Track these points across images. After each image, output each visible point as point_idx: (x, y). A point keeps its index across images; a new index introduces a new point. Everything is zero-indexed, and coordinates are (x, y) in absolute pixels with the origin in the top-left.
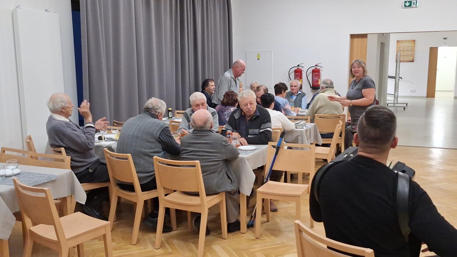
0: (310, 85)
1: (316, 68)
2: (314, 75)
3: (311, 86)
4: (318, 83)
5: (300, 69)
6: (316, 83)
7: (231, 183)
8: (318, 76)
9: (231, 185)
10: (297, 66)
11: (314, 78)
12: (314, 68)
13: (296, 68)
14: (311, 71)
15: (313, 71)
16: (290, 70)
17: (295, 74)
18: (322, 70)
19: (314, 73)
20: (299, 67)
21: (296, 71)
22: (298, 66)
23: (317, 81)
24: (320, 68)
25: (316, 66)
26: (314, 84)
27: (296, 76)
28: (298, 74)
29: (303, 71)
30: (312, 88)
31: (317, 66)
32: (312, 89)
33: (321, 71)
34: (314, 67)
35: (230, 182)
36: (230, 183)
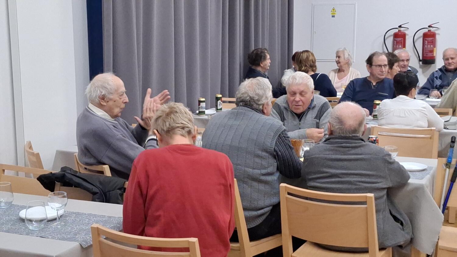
0: (419, 57)
1: (429, 31)
2: (426, 42)
3: (421, 59)
4: (433, 55)
5: (403, 33)
6: (430, 55)
7: (403, 228)
8: (433, 42)
9: (402, 232)
10: (398, 27)
11: (426, 46)
12: (426, 30)
13: (397, 31)
14: (422, 35)
15: (425, 36)
16: (386, 33)
17: (394, 40)
18: (439, 34)
19: (427, 39)
20: (402, 29)
21: (396, 36)
22: (400, 26)
23: (432, 51)
24: (436, 30)
25: (429, 27)
26: (427, 55)
27: (397, 43)
28: (400, 39)
29: (408, 35)
30: (421, 62)
31: (432, 27)
32: (423, 63)
33: (437, 36)
34: (427, 28)
35: (400, 226)
36: (401, 229)
